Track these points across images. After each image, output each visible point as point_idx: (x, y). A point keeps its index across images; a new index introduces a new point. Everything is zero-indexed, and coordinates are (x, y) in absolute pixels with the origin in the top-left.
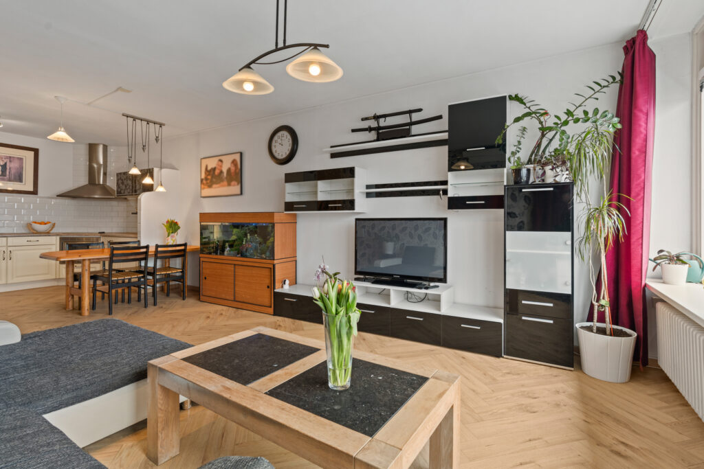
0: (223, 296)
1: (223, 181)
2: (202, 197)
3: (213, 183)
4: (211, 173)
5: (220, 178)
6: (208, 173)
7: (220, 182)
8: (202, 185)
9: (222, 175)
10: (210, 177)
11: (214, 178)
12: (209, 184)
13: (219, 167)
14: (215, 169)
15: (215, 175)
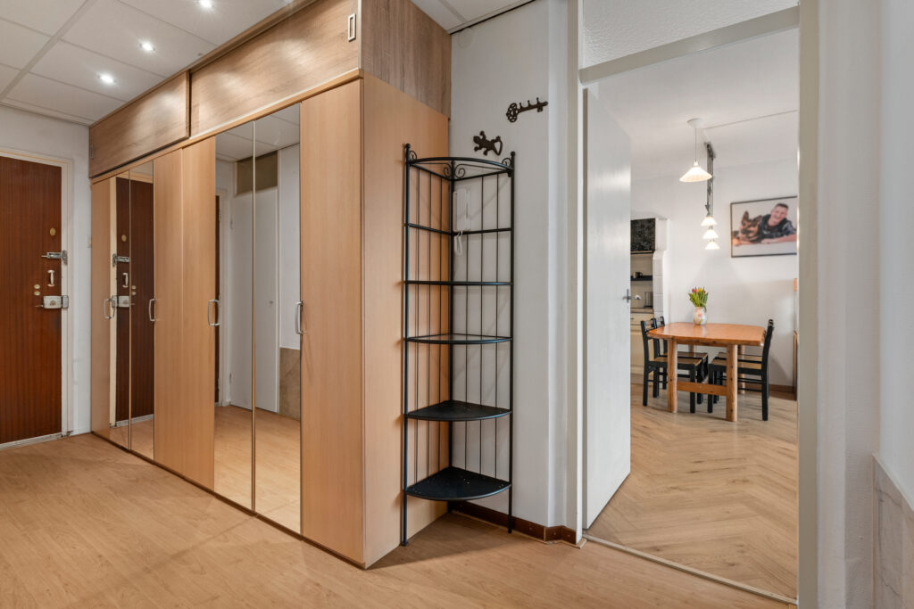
2: (733, 257)
3: (764, 237)
4: (758, 223)
5: (780, 230)
6: (750, 224)
7: (782, 235)
8: (735, 241)
9: (785, 226)
10: (754, 229)
11: (765, 229)
12: (754, 238)
13: (778, 215)
14: (768, 217)
15: (769, 226)
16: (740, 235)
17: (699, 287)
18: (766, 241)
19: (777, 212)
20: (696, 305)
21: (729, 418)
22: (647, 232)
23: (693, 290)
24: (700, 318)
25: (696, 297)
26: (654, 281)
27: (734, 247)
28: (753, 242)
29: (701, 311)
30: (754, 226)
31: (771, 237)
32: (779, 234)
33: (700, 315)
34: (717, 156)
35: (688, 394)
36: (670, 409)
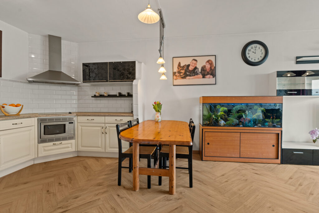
0: (228, 155)
1: (197, 74)
2: (174, 85)
3: (187, 75)
4: (185, 68)
5: (194, 73)
6: (181, 68)
7: (195, 75)
8: (175, 77)
9: (196, 70)
10: (183, 71)
11: (187, 72)
12: (183, 76)
13: (193, 65)
14: (189, 66)
15: (189, 70)
16: (177, 74)
17: (158, 101)
18: (188, 77)
19: (193, 63)
20: (156, 111)
21: (170, 192)
22: (131, 69)
23: (155, 103)
24: (158, 118)
25: (156, 107)
26: (133, 98)
27: (174, 80)
28: (183, 78)
29: (159, 114)
30: (183, 70)
31: (190, 76)
32: (194, 74)
33: (158, 117)
34: (166, 27)
35: (146, 177)
36: (134, 189)
